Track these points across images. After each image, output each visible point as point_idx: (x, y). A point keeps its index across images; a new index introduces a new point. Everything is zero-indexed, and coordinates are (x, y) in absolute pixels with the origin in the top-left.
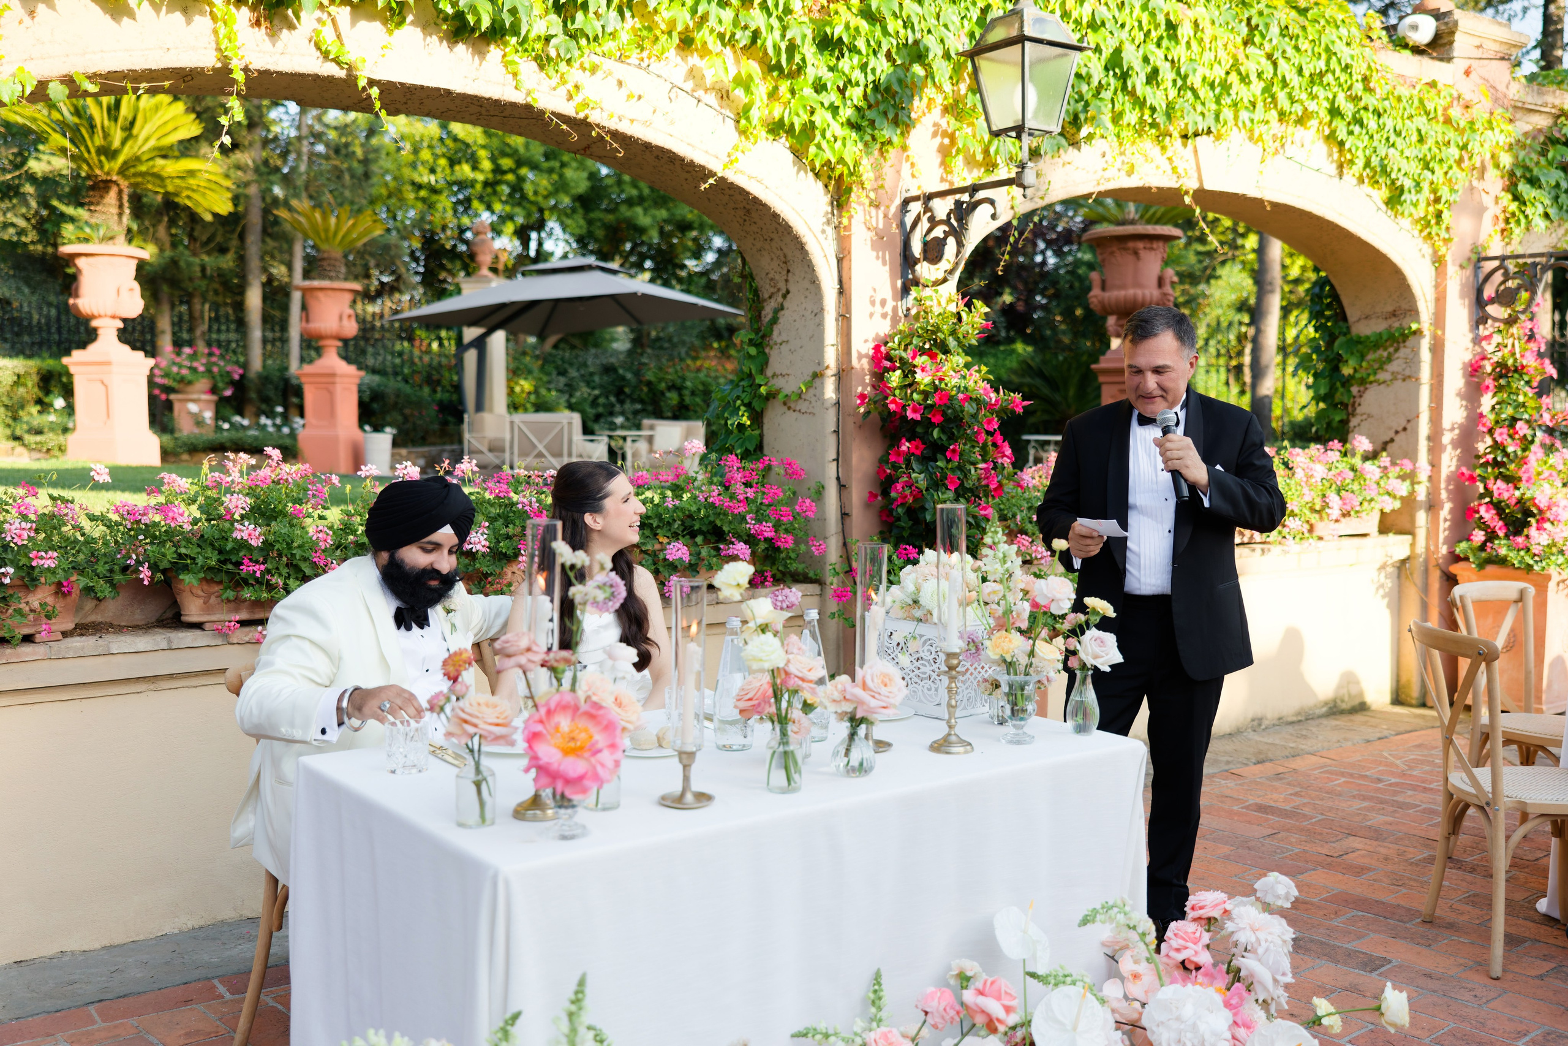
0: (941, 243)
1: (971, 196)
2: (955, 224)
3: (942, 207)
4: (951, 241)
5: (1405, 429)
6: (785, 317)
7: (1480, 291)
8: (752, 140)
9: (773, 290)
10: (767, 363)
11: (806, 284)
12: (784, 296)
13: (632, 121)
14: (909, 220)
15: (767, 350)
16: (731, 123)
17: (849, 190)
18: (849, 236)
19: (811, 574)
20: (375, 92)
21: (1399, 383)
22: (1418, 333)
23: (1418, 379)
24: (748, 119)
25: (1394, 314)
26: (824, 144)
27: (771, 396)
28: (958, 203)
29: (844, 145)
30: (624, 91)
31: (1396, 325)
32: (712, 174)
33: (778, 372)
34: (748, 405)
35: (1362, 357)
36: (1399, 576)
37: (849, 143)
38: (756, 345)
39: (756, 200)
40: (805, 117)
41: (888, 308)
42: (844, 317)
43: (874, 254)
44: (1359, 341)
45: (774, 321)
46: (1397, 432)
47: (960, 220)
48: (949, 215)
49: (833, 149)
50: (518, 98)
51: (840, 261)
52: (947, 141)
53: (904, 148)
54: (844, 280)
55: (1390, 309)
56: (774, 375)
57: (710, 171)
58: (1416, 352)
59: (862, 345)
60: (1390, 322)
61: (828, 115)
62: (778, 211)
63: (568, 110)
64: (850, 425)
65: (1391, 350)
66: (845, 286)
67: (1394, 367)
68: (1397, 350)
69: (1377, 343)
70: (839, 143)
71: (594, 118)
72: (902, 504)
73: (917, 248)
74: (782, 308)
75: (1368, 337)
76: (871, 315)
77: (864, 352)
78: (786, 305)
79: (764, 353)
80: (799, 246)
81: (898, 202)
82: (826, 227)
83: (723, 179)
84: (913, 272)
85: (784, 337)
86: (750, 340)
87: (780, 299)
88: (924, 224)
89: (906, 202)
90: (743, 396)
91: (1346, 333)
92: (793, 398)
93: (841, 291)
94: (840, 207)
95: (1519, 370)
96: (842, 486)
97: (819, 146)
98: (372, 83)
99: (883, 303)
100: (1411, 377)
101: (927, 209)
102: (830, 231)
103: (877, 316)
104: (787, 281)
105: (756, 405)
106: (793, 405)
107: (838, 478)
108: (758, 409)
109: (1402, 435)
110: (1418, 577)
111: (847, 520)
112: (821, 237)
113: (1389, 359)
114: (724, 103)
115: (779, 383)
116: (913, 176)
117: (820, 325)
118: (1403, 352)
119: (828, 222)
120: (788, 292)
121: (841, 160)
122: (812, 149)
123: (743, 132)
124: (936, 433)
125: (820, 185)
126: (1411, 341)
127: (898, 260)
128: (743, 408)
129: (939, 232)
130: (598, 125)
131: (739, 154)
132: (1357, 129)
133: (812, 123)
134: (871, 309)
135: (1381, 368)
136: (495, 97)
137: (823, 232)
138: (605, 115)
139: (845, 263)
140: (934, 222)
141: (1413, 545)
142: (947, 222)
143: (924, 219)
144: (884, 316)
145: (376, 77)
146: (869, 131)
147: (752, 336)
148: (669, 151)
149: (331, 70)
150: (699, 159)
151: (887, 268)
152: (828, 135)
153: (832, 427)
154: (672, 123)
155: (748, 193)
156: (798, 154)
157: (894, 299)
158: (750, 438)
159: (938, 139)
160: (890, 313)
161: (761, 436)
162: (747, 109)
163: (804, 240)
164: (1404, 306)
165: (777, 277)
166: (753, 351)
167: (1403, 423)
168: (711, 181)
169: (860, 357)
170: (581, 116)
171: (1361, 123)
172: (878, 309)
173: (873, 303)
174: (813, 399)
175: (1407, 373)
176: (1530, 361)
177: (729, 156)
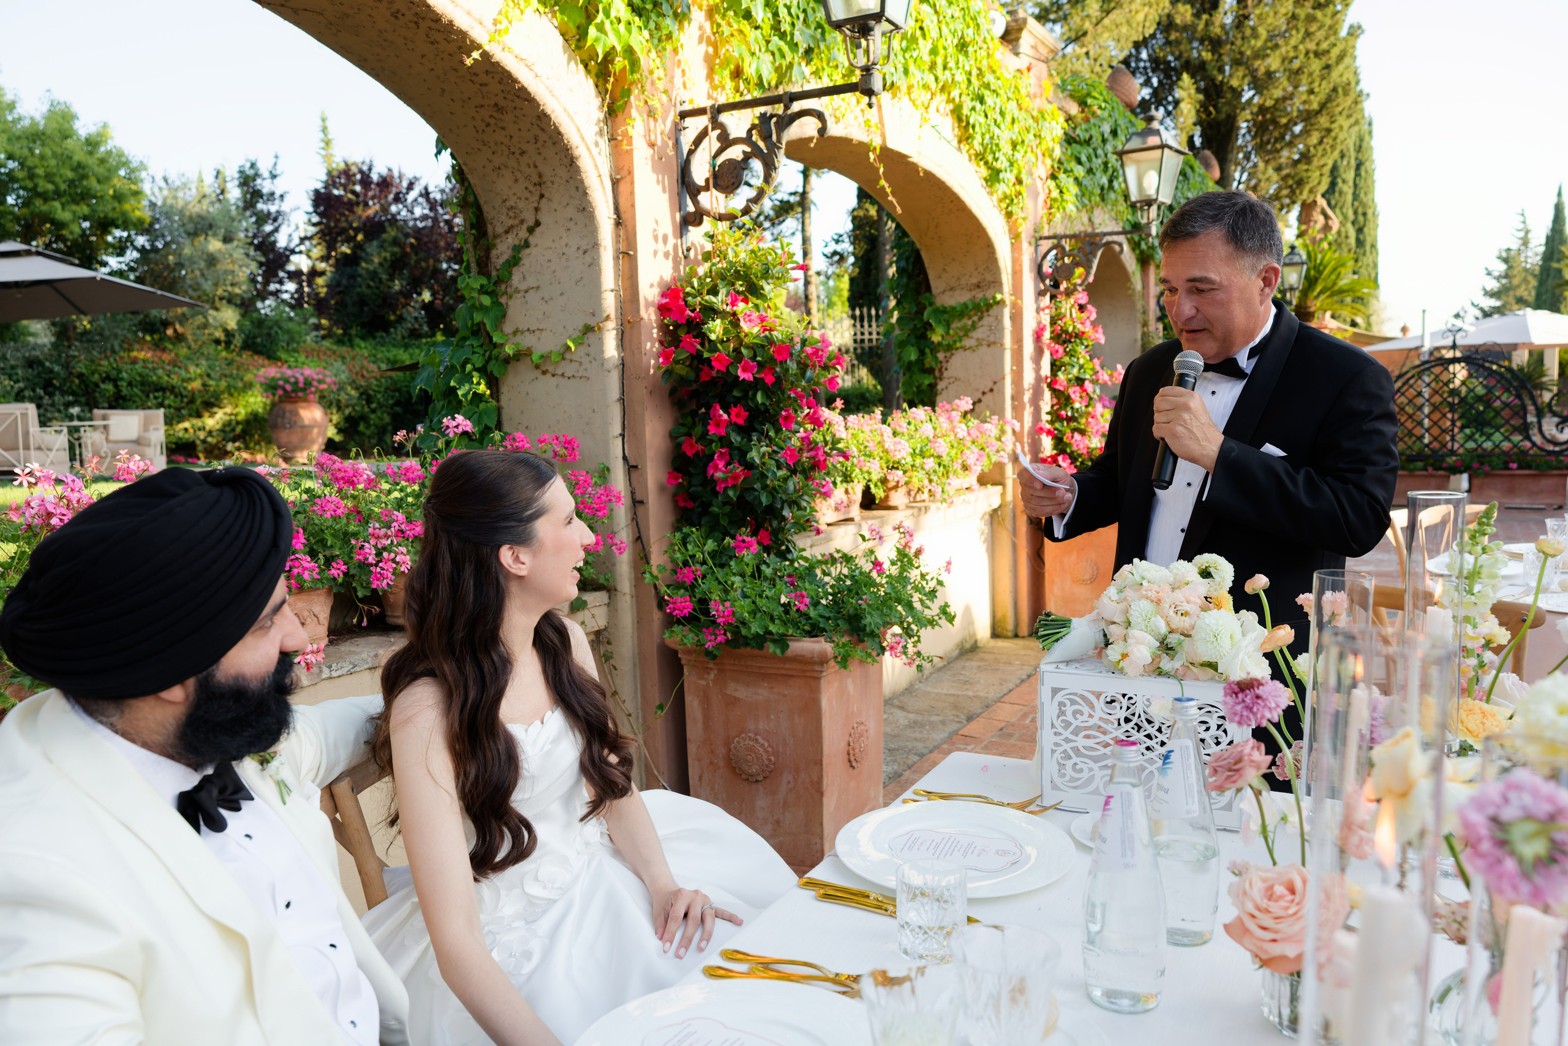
0: (742, 165)
1: (787, 108)
2: (761, 144)
3: (738, 123)
4: (757, 165)
5: (991, 390)
6: (529, 258)
7: (1039, 267)
9: (510, 222)
10: (504, 316)
11: (571, 212)
12: (531, 230)
14: (687, 138)
15: (503, 300)
17: (628, 92)
19: (602, 581)
21: (984, 349)
22: (1001, 303)
23: (1002, 345)
25: (978, 286)
26: (608, 26)
27: (521, 355)
28: (764, 119)
29: (629, 31)
31: (980, 295)
32: (478, 47)
33: (522, 326)
34: (482, 371)
35: (948, 325)
36: (992, 523)
37: (634, 28)
38: (486, 293)
39: (524, 91)
41: (670, 247)
42: (627, 255)
43: (654, 176)
44: (944, 311)
45: (514, 261)
46: (984, 393)
47: (766, 138)
48: (749, 131)
49: (617, 32)
51: (615, 183)
52: (711, 50)
54: (622, 208)
55: (974, 281)
56: (516, 332)
57: (473, 42)
58: (999, 320)
59: (649, 292)
60: (973, 293)
62: (549, 111)
64: (640, 391)
65: (975, 318)
66: (623, 216)
67: (979, 333)
68: (981, 319)
69: (962, 312)
70: (624, 27)
72: (734, 487)
73: (700, 172)
74: (527, 245)
75: (953, 308)
76: (655, 253)
77: (650, 299)
78: (532, 240)
79: (501, 304)
80: (569, 161)
81: (672, 115)
82: (599, 139)
83: (486, 55)
84: (696, 202)
85: (531, 282)
86: (482, 286)
87: (523, 234)
88: (711, 143)
89: (684, 116)
90: (475, 358)
91: (931, 304)
92: (554, 358)
93: (618, 223)
94: (615, 114)
95: (1079, 335)
96: (631, 468)
97: (601, 29)
99: (665, 239)
100: (995, 343)
101: (716, 124)
102: (604, 144)
103: (660, 255)
104: (537, 209)
105: (493, 367)
106: (551, 369)
107: (625, 458)
108: (496, 374)
109: (989, 396)
110: (1008, 523)
111: (640, 509)
112: (595, 151)
113: (974, 326)
115: (526, 341)
116: (685, 86)
117: (594, 265)
118: (986, 321)
119: (601, 132)
120: (538, 224)
122: (592, 32)
124: (760, 398)
125: (590, 83)
126: (994, 311)
127: (675, 188)
128: (475, 374)
129: (736, 152)
131: (506, 24)
132: (978, 105)
134: (655, 246)
135: (966, 335)
137: (597, 144)
139: (623, 187)
140: (726, 141)
141: (1003, 495)
142: (748, 140)
143: (714, 134)
144: (666, 255)
146: (653, 16)
147: (484, 281)
150: (462, 22)
151: (667, 196)
152: (613, 14)
153: (615, 393)
155: (515, 81)
156: (571, 38)
157: (675, 235)
158: (486, 412)
159: (704, 47)
160: (672, 253)
161: (499, 410)
163: (576, 153)
164: (989, 278)
165: (521, 205)
166: (486, 300)
167: (990, 385)
168: (476, 55)
169: (648, 305)
171: (982, 100)
172: (661, 246)
173: (656, 238)
174: (585, 360)
175: (992, 339)
176: (1088, 328)
177: (495, 22)
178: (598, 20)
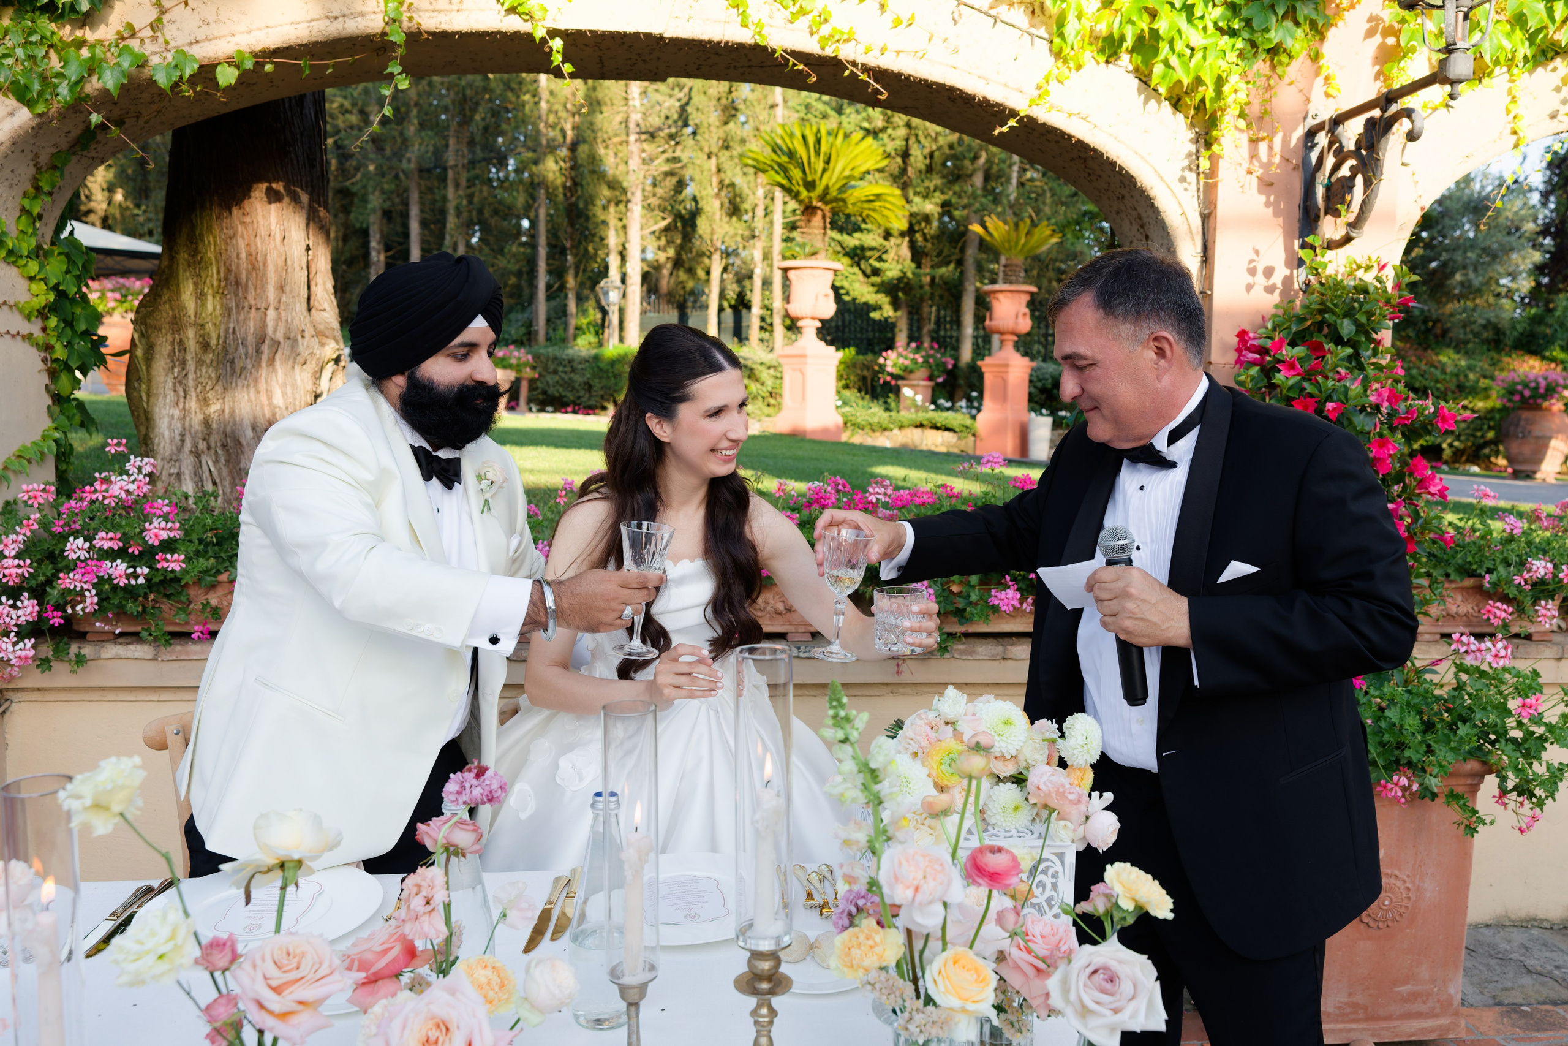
0: (1349, 183)
1: (1386, 111)
2: (1365, 156)
3: (1352, 133)
4: (1359, 181)
8: (1072, 65)
13: (898, 52)
14: (1314, 156)
16: (1045, 45)
17: (1216, 120)
18: (1215, 185)
20: (557, 44)
24: (1061, 35)
26: (1174, 60)
28: (1371, 124)
29: (1204, 58)
30: (888, 16)
32: (1013, 114)
37: (1213, 54)
39: (1082, 146)
40: (1143, 24)
41: (1277, 279)
47: (1371, 147)
48: (1358, 143)
49: (1186, 66)
50: (744, 36)
51: (1204, 218)
53: (1316, 58)
54: (1209, 245)
61: (1181, 20)
62: (1113, 157)
63: (811, 46)
66: (1209, 253)
70: (1198, 55)
71: (846, 53)
73: (1319, 195)
76: (1249, 288)
81: (1300, 132)
82: (1187, 174)
83: (1029, 120)
84: (1316, 229)
88: (1330, 162)
89: (1311, 134)
94: (1208, 145)
97: (1166, 63)
98: (553, 33)
99: (1269, 272)
101: (1334, 138)
102: (1191, 177)
103: (1258, 289)
112: (1179, 187)
114: (1036, 20)
116: (1327, 95)
119: (1188, 167)
121: (1198, 81)
122: (1158, 69)
123: (1058, 55)
125: (1180, 117)
127: (1296, 213)
129: (1346, 169)
130: (854, 64)
131: (1053, 84)
133: (1155, 34)
134: (1249, 279)
136: (716, 39)
137: (1183, 179)
138: (861, 49)
139: (1213, 221)
140: (1340, 157)
142: (1356, 153)
143: (1330, 153)
144: (1270, 288)
145: (562, 26)
148: (952, 89)
149: (513, 24)
150: (995, 95)
152: (1179, 46)
154: (956, 51)
155: (1070, 136)
156: (1144, 78)
157: (1288, 264)
159: (1378, 39)
160: (1279, 285)
162: (1061, 22)
163: (1152, 193)
168: (1012, 123)
170: (829, 52)
172: (1260, 280)
173: (1252, 272)
177: (1039, 88)
178: (1161, 57)
